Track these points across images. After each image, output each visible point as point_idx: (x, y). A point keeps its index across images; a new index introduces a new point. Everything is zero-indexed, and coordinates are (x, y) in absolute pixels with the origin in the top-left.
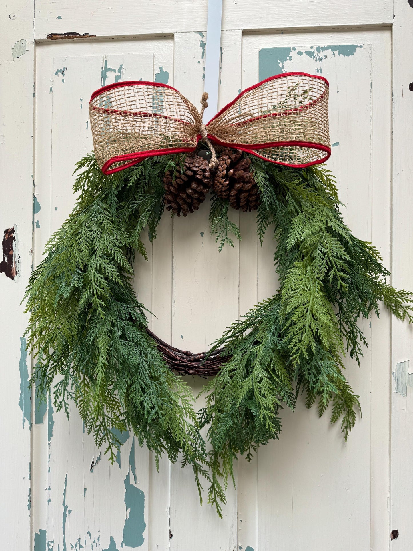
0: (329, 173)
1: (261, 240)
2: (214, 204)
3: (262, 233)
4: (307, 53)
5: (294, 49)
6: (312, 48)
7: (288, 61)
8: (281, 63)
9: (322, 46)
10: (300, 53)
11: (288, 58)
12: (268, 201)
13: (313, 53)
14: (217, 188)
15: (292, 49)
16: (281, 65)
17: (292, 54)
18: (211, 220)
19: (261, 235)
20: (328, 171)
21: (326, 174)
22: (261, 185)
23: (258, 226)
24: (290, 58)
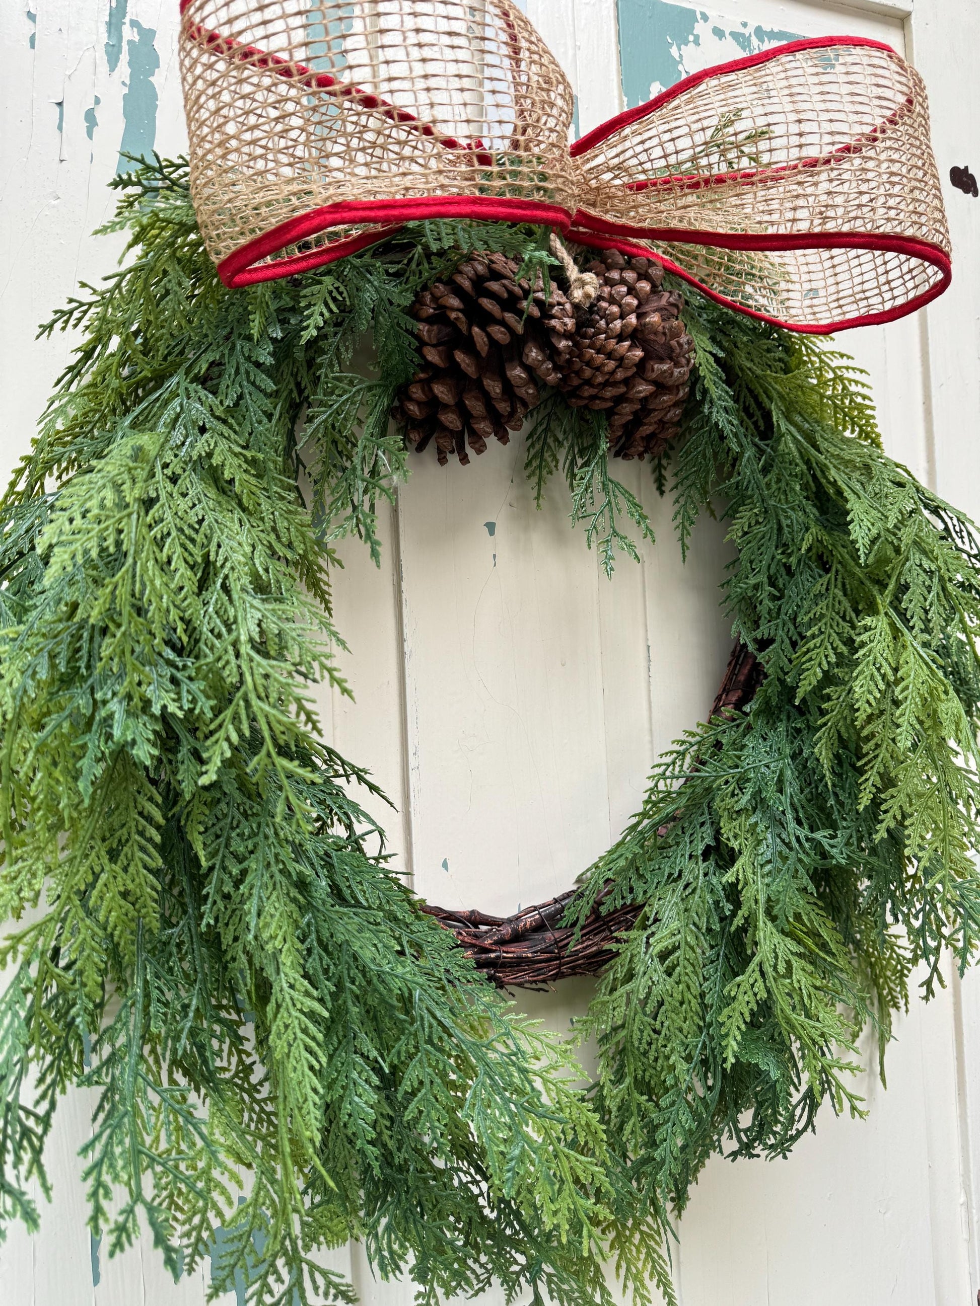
0: (844, 362)
1: (683, 545)
2: (540, 430)
3: (687, 524)
4: (734, 35)
5: (705, 18)
6: (745, 25)
7: (691, 45)
8: (674, 48)
9: (767, 28)
10: (718, 33)
11: (691, 38)
12: (730, 422)
13: (749, 39)
14: (588, 373)
15: (699, 16)
16: (674, 51)
17: (700, 28)
18: (535, 479)
19: (684, 527)
20: (842, 356)
21: (833, 365)
22: (708, 375)
23: (677, 501)
24: (697, 38)
